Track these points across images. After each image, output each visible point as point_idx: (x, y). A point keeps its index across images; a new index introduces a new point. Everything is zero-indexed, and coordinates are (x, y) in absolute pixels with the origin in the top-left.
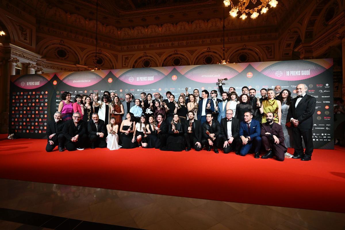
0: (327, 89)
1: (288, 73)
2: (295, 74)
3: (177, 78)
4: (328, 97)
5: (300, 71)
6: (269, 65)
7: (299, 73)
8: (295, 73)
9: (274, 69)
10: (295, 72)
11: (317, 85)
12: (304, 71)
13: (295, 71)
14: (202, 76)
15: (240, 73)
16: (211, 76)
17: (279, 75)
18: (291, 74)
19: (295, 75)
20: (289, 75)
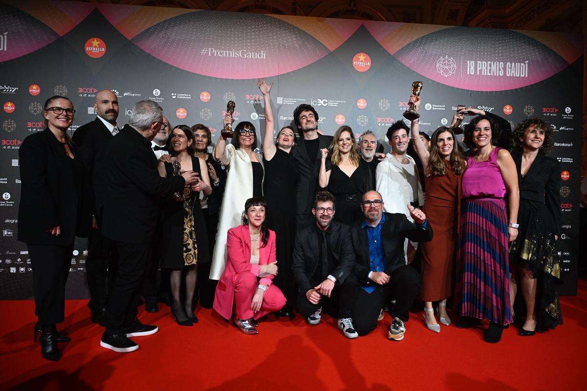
0: (567, 123)
1: (471, 65)
2: (490, 72)
3: (106, 51)
4: (569, 145)
5: (502, 63)
6: (421, 36)
7: (500, 69)
8: (489, 68)
9: (432, 48)
10: (490, 65)
11: (545, 110)
12: (513, 64)
13: (489, 63)
14: (204, 52)
15: (331, 54)
16: (233, 54)
17: (446, 71)
18: (479, 69)
19: (489, 74)
20: (473, 74)
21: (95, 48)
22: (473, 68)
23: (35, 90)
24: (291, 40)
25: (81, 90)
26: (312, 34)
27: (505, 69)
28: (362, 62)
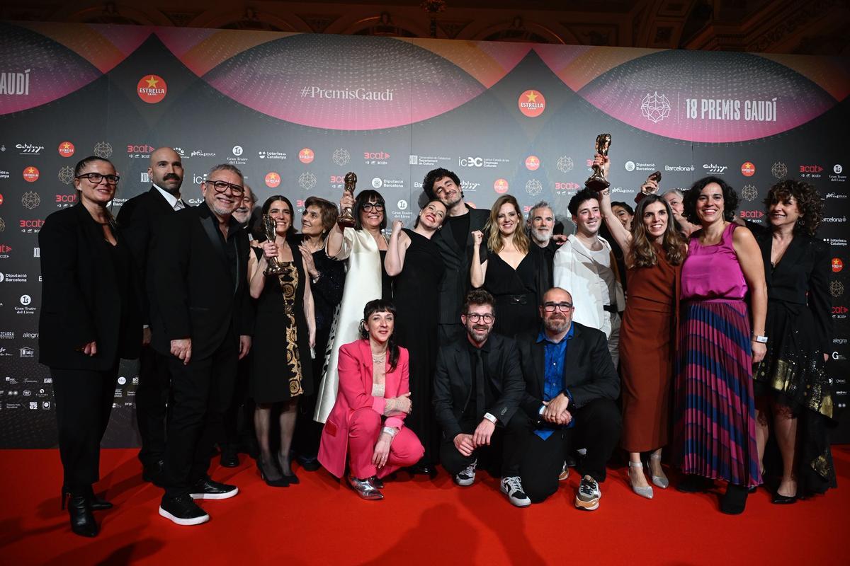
0: (836, 188)
1: (692, 108)
2: (721, 115)
3: (168, 93)
4: (840, 220)
5: (737, 102)
6: (618, 64)
7: (735, 111)
8: (718, 109)
9: (634, 82)
10: (721, 105)
11: (803, 169)
12: (755, 103)
13: (718, 101)
14: (304, 92)
15: (487, 93)
16: (345, 94)
17: (656, 114)
18: (703, 110)
19: (718, 118)
20: (695, 118)
21: (152, 88)
22: (694, 109)
23: (67, 149)
24: (429, 74)
25: (131, 149)
26: (460, 65)
27: (742, 110)
28: (532, 103)
